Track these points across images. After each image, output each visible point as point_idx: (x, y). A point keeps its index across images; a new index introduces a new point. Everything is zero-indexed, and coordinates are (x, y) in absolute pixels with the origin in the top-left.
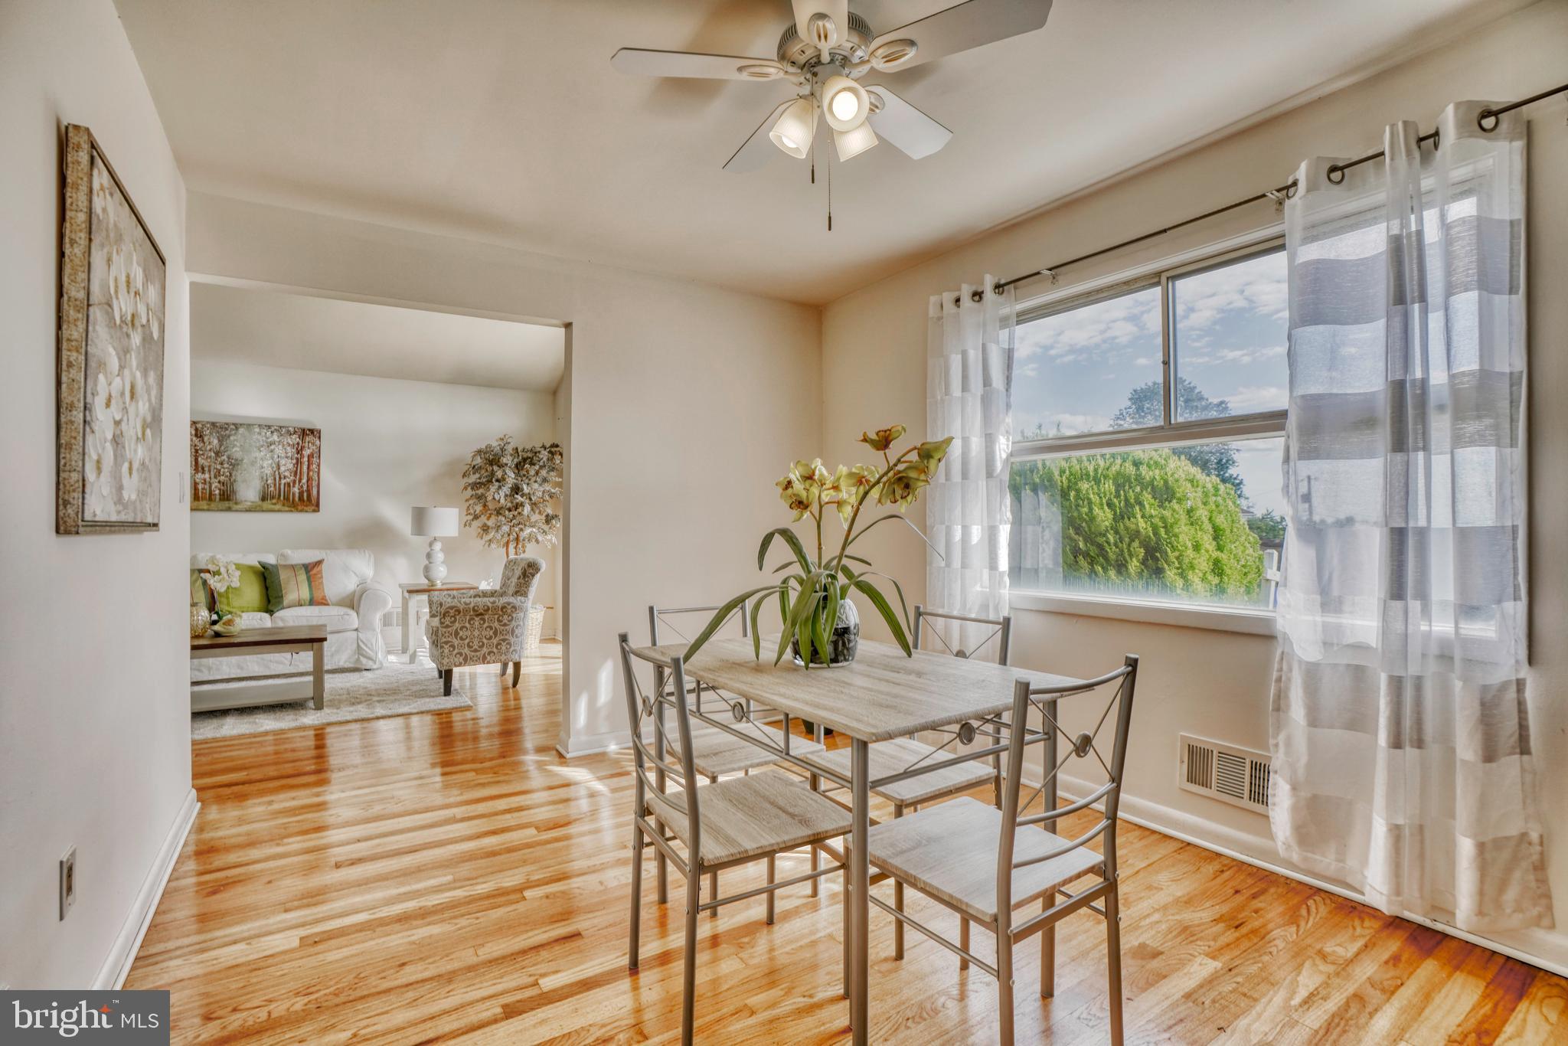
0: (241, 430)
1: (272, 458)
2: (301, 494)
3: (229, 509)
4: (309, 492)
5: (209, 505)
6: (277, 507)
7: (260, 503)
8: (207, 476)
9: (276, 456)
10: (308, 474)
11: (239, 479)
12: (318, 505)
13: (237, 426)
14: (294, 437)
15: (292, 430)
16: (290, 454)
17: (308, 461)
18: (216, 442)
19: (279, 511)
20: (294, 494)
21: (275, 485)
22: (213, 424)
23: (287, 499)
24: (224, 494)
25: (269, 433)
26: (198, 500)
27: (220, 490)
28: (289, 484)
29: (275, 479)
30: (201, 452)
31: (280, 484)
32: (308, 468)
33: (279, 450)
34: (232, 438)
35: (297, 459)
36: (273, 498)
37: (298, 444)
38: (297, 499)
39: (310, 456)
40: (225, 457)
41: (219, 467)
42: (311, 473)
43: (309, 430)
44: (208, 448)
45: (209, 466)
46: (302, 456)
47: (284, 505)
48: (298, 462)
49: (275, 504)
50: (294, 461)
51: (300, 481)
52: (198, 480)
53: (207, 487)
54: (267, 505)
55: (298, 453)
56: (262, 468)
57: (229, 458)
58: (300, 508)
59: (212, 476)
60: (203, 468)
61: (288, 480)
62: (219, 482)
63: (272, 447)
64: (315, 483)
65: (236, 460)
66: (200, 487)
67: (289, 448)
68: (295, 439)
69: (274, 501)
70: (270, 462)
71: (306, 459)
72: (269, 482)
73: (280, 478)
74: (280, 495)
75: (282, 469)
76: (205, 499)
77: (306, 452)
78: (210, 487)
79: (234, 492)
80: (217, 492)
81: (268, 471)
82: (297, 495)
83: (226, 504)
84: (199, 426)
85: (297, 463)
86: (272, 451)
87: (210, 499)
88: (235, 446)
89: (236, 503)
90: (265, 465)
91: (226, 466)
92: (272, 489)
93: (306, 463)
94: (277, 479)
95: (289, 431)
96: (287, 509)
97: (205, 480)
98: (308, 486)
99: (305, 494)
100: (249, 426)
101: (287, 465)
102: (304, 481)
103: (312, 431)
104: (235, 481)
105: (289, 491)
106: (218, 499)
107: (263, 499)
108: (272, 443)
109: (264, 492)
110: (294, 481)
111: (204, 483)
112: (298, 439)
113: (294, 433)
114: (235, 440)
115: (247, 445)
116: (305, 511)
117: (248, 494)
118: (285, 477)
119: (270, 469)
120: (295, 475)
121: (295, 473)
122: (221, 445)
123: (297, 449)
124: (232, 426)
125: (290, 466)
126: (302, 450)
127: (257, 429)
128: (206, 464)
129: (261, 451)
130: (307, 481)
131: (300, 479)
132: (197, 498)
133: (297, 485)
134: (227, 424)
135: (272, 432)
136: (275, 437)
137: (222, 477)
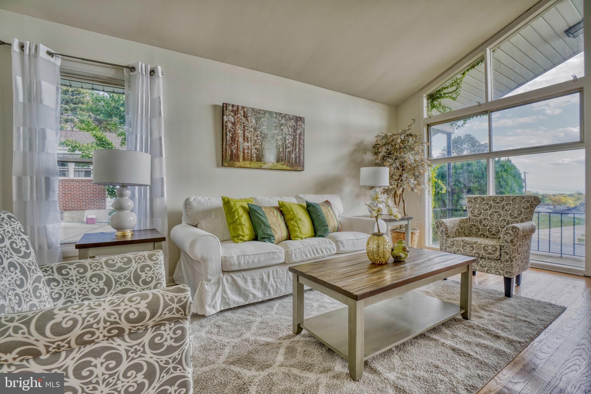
0: (267, 114)
1: (282, 134)
2: (296, 158)
3: (260, 168)
4: (299, 157)
5: (250, 164)
7: (276, 164)
8: (250, 144)
9: (284, 133)
11: (266, 147)
12: (303, 166)
13: (265, 112)
14: (292, 121)
16: (290, 133)
17: (299, 138)
18: (254, 121)
19: (285, 170)
20: (292, 159)
21: (283, 152)
22: (253, 109)
23: (289, 161)
24: (258, 157)
25: (280, 118)
26: (245, 161)
27: (256, 154)
28: (290, 152)
29: (283, 148)
30: (246, 128)
31: (286, 151)
32: (299, 142)
33: (285, 130)
34: (262, 119)
35: (294, 135)
36: (282, 160)
37: (294, 126)
38: (293, 162)
39: (300, 134)
40: (258, 132)
41: (256, 138)
42: (300, 145)
43: (299, 117)
44: (250, 126)
45: (251, 138)
46: (296, 135)
47: (287, 166)
49: (283, 165)
50: (293, 137)
51: (295, 151)
52: (245, 147)
53: (249, 151)
54: (280, 166)
55: (294, 132)
56: (277, 140)
57: (261, 133)
58: (294, 168)
59: (252, 145)
60: (247, 139)
61: (290, 149)
62: (256, 149)
63: (282, 127)
64: (302, 152)
65: (265, 134)
66: (246, 151)
67: (290, 129)
68: (292, 123)
69: (283, 163)
70: (281, 137)
71: (298, 136)
72: (281, 150)
73: (286, 148)
74: (285, 160)
75: (287, 142)
76: (248, 160)
77: (298, 132)
78: (251, 151)
79: (263, 156)
80: (255, 155)
81: (280, 143)
82: (294, 159)
83: (258, 164)
84: (246, 110)
85: (294, 139)
86: (282, 130)
87: (251, 161)
88: (264, 125)
89: (264, 164)
90: (279, 139)
91: (259, 138)
92: (282, 155)
94: (285, 148)
95: (290, 117)
96: (289, 168)
97: (248, 147)
98: (299, 154)
99: (298, 159)
100: (271, 113)
101: (289, 139)
102: (297, 150)
103: (301, 119)
104: (264, 148)
105: (290, 156)
106: (255, 161)
107: (278, 161)
108: (282, 125)
109: (278, 157)
110: (293, 150)
111: (248, 149)
112: (294, 123)
113: (292, 119)
114: (264, 121)
115: (270, 125)
116: (298, 171)
117: (270, 157)
118: (288, 147)
119: (281, 141)
120: (293, 146)
121: (293, 144)
122: (257, 124)
123: (294, 129)
124: (262, 112)
125: (291, 140)
126: (296, 130)
127: (274, 115)
128: (249, 136)
129: (276, 130)
130: (299, 150)
131: (295, 149)
132: (244, 159)
133: (294, 153)
134: (260, 110)
135: (282, 118)
136: (283, 121)
137: (257, 146)
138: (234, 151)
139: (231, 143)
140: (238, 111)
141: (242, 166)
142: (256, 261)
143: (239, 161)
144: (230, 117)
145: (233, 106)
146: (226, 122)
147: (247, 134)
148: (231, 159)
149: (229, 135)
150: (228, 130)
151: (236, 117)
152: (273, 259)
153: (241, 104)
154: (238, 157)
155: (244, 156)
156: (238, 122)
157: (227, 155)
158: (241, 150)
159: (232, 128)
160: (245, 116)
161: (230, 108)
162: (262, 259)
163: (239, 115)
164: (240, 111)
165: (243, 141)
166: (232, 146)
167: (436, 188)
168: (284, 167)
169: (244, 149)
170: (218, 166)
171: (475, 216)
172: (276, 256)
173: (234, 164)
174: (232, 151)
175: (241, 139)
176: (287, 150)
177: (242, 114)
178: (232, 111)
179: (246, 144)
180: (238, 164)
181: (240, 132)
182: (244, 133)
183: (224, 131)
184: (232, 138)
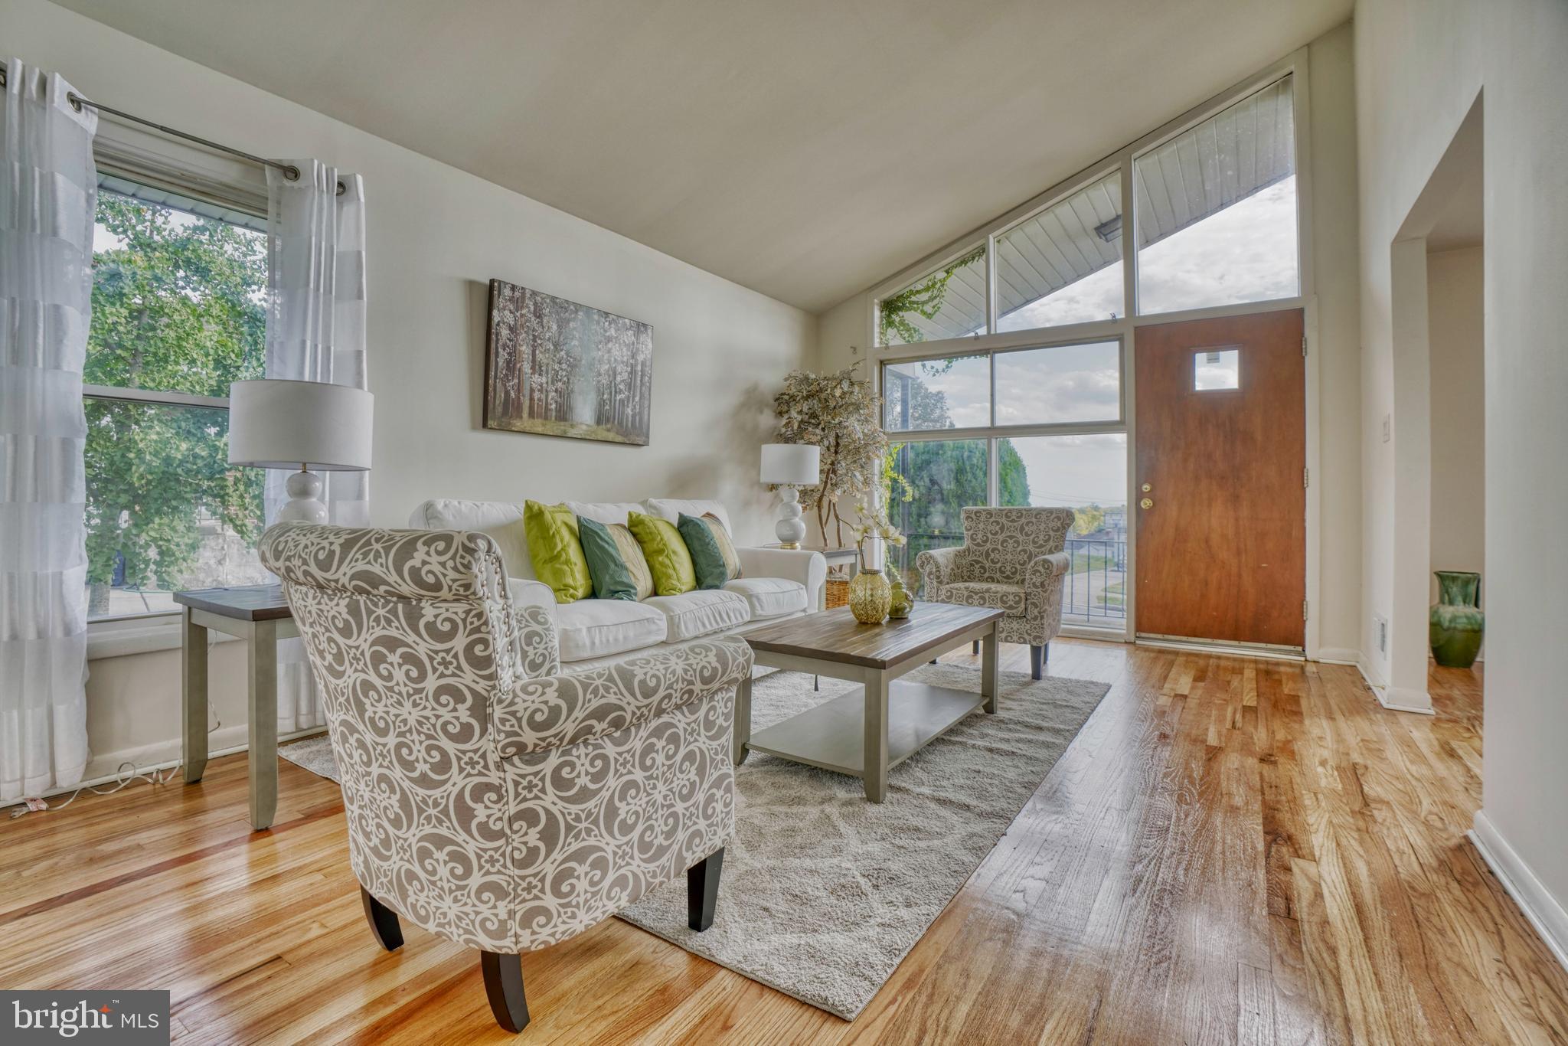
0: (581, 313)
1: (609, 361)
2: (634, 416)
3: (563, 436)
4: (640, 413)
5: (544, 425)
7: (595, 427)
8: (544, 379)
9: (613, 359)
10: (641, 389)
11: (576, 389)
12: (646, 438)
13: (578, 307)
14: (630, 333)
15: (628, 322)
16: (625, 359)
17: (642, 371)
18: (555, 327)
19: (612, 441)
20: (627, 417)
21: (610, 402)
22: (553, 299)
23: (620, 423)
24: (560, 411)
25: (606, 324)
26: (533, 418)
27: (556, 402)
28: (623, 401)
29: (611, 392)
30: (539, 342)
31: (615, 400)
32: (641, 381)
33: (616, 351)
34: (572, 325)
35: (632, 365)
36: (608, 421)
37: (633, 343)
38: (629, 427)
39: (644, 364)
40: (563, 353)
41: (556, 367)
42: (644, 388)
43: (644, 325)
44: (547, 337)
45: (548, 365)
46: (636, 364)
47: (617, 434)
48: (633, 370)
49: (609, 430)
50: (629, 369)
51: (633, 399)
52: (534, 385)
53: (543, 397)
54: (602, 434)
55: (633, 357)
56: (600, 375)
57: (567, 354)
58: (631, 440)
59: (550, 382)
60: (540, 367)
61: (623, 396)
62: (556, 391)
63: (610, 345)
64: (646, 402)
65: (575, 359)
66: (536, 395)
67: (624, 349)
68: (631, 336)
69: (609, 426)
70: (607, 367)
71: (639, 368)
72: (605, 396)
73: (616, 392)
74: (614, 419)
75: (619, 379)
76: (539, 416)
77: (641, 357)
78: (547, 396)
79: (570, 408)
80: (553, 406)
81: (605, 381)
82: (630, 419)
83: (562, 427)
84: (539, 299)
85: (631, 373)
86: (609, 351)
87: (546, 418)
88: (574, 337)
89: (572, 426)
90: (602, 371)
91: (564, 366)
92: (608, 407)
93: (640, 375)
94: (613, 394)
95: (625, 324)
96: (619, 439)
97: (541, 386)
98: (640, 406)
99: (637, 418)
100: (588, 310)
101: (623, 374)
102: (637, 399)
103: (648, 328)
104: (572, 391)
105: (623, 413)
106: (553, 419)
107: (599, 422)
108: (609, 339)
109: (600, 411)
110: (629, 398)
111: (541, 391)
112: (633, 338)
113: (630, 328)
114: (575, 329)
115: (586, 338)
116: (637, 445)
117: (585, 413)
118: (620, 390)
119: (606, 377)
120: (630, 389)
121: (630, 384)
122: (560, 334)
123: (632, 351)
124: (572, 307)
125: (625, 376)
126: (636, 353)
127: (596, 316)
128: (545, 361)
129: (599, 349)
130: (640, 399)
131: (634, 397)
132: (531, 415)
133: (630, 405)
134: (567, 302)
135: (610, 323)
136: (613, 332)
137: (560, 384)
138: (513, 394)
139: (506, 375)
140: (523, 302)
141: (528, 429)
142: (621, 637)
143: (521, 417)
144: (507, 312)
145: (513, 288)
146: (498, 325)
147: (539, 356)
148: (505, 412)
149: (503, 355)
150: (500, 343)
151: (518, 314)
152: (650, 633)
153: (530, 286)
154: (519, 408)
155: (531, 407)
156: (522, 325)
157: (497, 402)
158: (527, 392)
159: (510, 340)
160: (539, 316)
161: (507, 292)
162: (631, 634)
163: (524, 311)
164: (527, 301)
165: (530, 371)
166: (509, 381)
167: (893, 490)
168: (611, 436)
169: (532, 390)
170: (474, 428)
171: (978, 545)
172: (653, 627)
173: (510, 424)
174: (507, 393)
175: (527, 368)
177: (532, 308)
178: (512, 299)
179: (536, 378)
180: (518, 424)
181: (525, 349)
182: (534, 352)
183: (493, 346)
184: (508, 362)
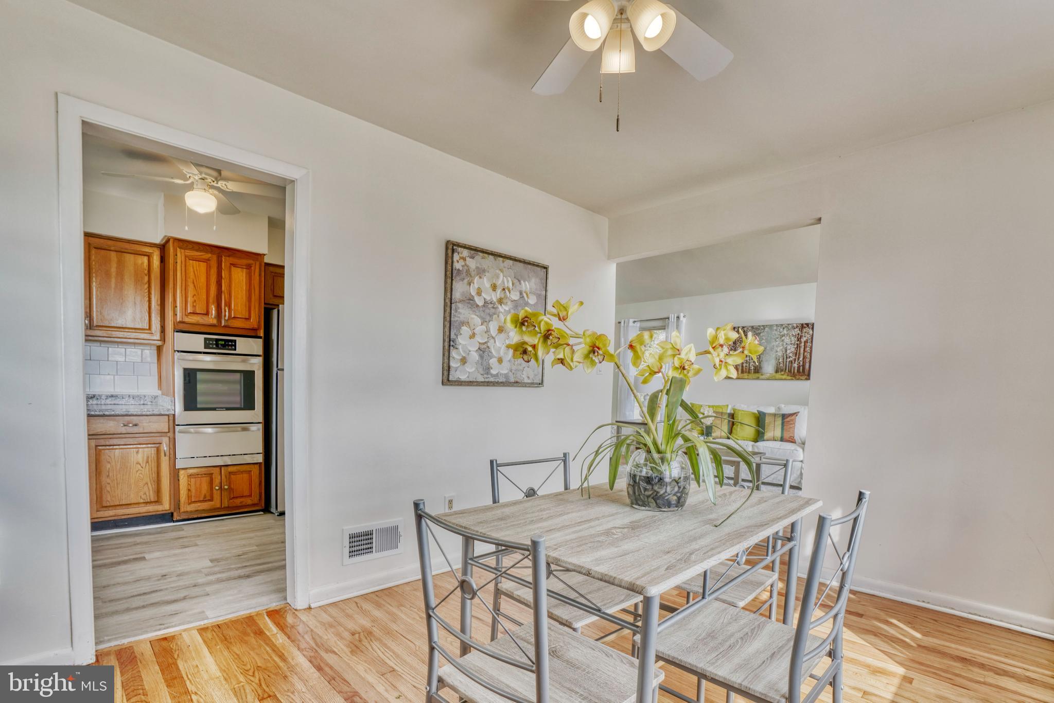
0: (767, 329)
1: (783, 345)
2: (799, 368)
3: (758, 378)
4: (804, 366)
5: (749, 376)
6: (784, 377)
7: (775, 374)
9: (785, 344)
10: (804, 354)
11: (764, 362)
12: (809, 375)
13: (765, 326)
14: (796, 330)
15: (795, 325)
16: (793, 342)
17: (804, 346)
19: (785, 379)
20: (794, 368)
21: (783, 363)
22: (752, 327)
23: (790, 371)
24: (756, 369)
25: (782, 329)
26: (743, 373)
27: (754, 366)
28: (792, 362)
29: (784, 359)
31: (786, 362)
32: (804, 350)
33: (787, 340)
34: (761, 334)
35: (797, 344)
36: (782, 371)
37: (799, 334)
38: (796, 371)
39: (806, 342)
42: (806, 354)
43: (806, 324)
46: (801, 342)
47: (788, 376)
48: (798, 346)
49: (783, 375)
50: (796, 346)
51: (798, 360)
53: (748, 365)
54: (778, 376)
55: (798, 341)
56: (777, 352)
58: (797, 377)
61: (791, 359)
63: (783, 338)
64: (808, 360)
66: (744, 365)
67: (793, 338)
68: (797, 331)
69: (783, 373)
70: (781, 348)
71: (803, 344)
72: (780, 361)
73: (787, 358)
74: (786, 369)
75: (788, 352)
76: (746, 372)
77: (803, 339)
78: (749, 365)
79: (761, 368)
80: (753, 368)
81: (780, 354)
82: (796, 369)
83: (757, 375)
84: (745, 329)
85: (797, 348)
86: (783, 341)
87: (749, 373)
88: (762, 339)
89: (762, 375)
90: (778, 350)
92: (782, 365)
93: (803, 347)
95: (793, 326)
96: (790, 378)
97: (747, 361)
98: (803, 362)
99: (801, 368)
100: (771, 326)
101: (791, 349)
102: (801, 359)
103: (807, 325)
104: (762, 361)
105: (791, 366)
106: (752, 372)
107: (777, 372)
108: (783, 335)
109: (777, 367)
110: (795, 359)
111: (747, 363)
112: (799, 332)
113: (797, 328)
114: (763, 336)
115: (769, 338)
116: (801, 379)
117: (769, 368)
118: (790, 357)
119: (781, 352)
121: (796, 354)
123: (798, 338)
124: (762, 328)
125: (793, 350)
126: (800, 338)
127: (775, 328)
129: (776, 341)
130: (803, 359)
131: (799, 358)
133: (796, 362)
134: (759, 326)
135: (784, 328)
136: (785, 332)
141: (741, 377)
153: (742, 325)
155: (742, 369)
176: (788, 360)
